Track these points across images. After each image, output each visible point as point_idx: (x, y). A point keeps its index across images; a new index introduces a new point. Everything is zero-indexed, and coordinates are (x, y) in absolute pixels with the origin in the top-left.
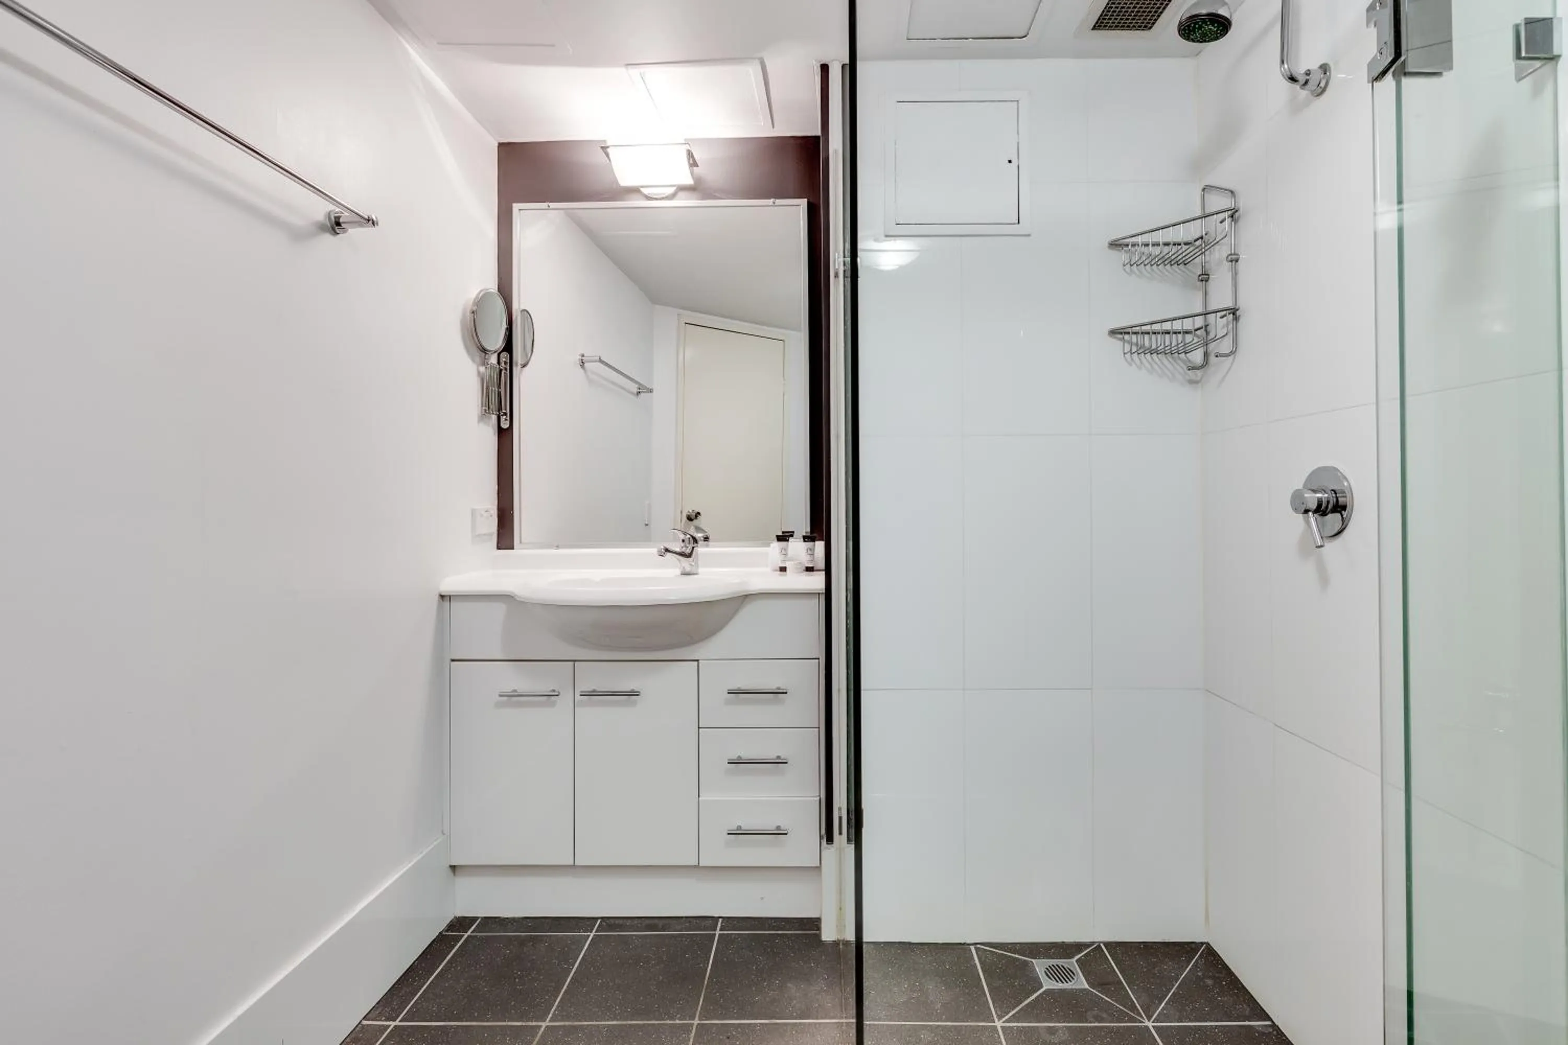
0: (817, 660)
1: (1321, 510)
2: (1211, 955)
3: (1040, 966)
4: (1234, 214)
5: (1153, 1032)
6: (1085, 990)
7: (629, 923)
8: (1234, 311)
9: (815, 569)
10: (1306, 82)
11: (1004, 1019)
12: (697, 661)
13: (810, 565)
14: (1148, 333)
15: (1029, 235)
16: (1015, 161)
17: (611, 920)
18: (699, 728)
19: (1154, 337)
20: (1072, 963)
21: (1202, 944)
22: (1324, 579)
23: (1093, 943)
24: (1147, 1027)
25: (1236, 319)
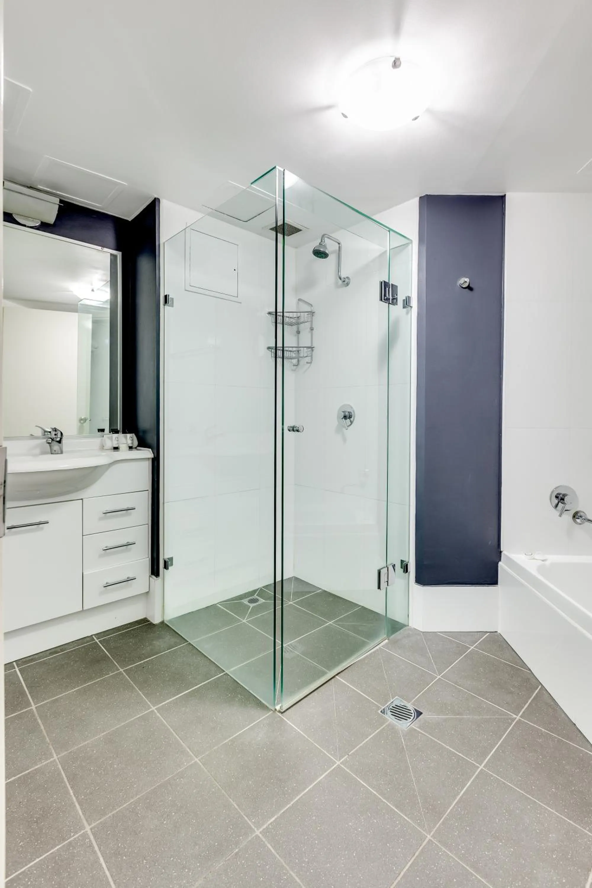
0: (147, 491)
1: (345, 417)
2: (296, 579)
3: (245, 601)
4: (312, 313)
5: (294, 604)
6: (264, 603)
7: (36, 656)
8: (312, 348)
9: (133, 447)
10: (344, 281)
11: (245, 619)
12: (82, 499)
13: (116, 446)
14: (288, 351)
15: (240, 303)
16: (236, 270)
17: (22, 660)
18: (83, 535)
19: (290, 352)
20: (255, 596)
21: (292, 577)
22: (345, 440)
23: (259, 589)
24: (291, 604)
25: (313, 350)
